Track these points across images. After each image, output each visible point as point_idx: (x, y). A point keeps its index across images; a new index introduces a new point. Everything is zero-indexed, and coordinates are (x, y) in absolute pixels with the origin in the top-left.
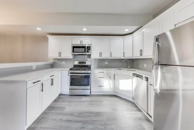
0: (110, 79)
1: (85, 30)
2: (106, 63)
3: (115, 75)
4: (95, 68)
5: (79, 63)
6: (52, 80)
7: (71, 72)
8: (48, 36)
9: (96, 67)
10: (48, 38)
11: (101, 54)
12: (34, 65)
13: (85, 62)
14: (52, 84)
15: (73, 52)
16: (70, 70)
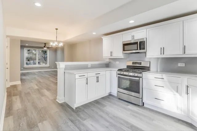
0: (177, 92)
1: (132, 22)
2: (180, 65)
3: (188, 87)
4: (157, 71)
5: (133, 63)
6: (98, 77)
7: (119, 72)
8: (102, 38)
9: (159, 71)
10: (102, 39)
11: (163, 50)
12: (89, 63)
13: (141, 62)
14: (98, 81)
15: (124, 50)
16: (118, 71)
